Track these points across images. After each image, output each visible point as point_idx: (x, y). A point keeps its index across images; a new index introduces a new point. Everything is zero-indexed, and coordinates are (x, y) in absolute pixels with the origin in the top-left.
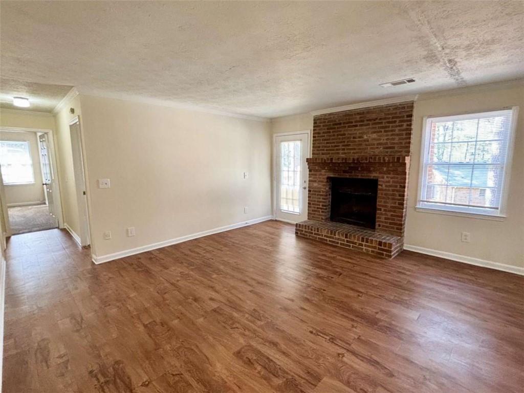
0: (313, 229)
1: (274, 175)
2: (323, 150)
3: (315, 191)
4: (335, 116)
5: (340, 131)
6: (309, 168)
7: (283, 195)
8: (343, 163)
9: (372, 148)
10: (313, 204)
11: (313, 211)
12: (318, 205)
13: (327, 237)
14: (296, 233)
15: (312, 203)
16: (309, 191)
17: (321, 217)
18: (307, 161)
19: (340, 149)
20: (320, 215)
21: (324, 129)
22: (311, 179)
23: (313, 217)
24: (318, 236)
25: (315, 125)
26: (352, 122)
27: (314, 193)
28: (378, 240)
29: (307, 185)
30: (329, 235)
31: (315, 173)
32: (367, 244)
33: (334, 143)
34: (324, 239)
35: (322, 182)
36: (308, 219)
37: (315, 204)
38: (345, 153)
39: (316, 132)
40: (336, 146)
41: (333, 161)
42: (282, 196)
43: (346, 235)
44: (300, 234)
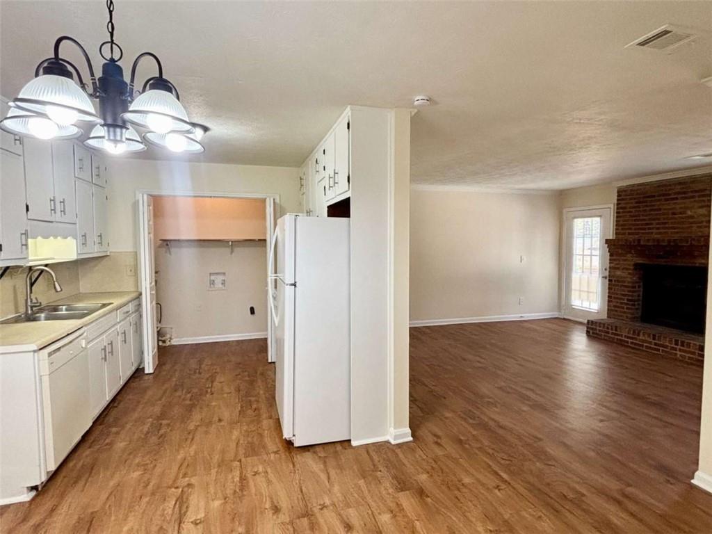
0: (610, 328)
1: (564, 259)
2: (630, 229)
3: (618, 281)
4: (647, 187)
5: (654, 205)
6: (609, 251)
7: (575, 285)
8: (654, 246)
9: (698, 227)
10: (615, 298)
11: (615, 306)
12: (621, 299)
13: (628, 337)
14: (588, 332)
15: (613, 296)
16: (610, 280)
17: (625, 315)
18: (606, 243)
19: (653, 228)
20: (625, 312)
21: (632, 203)
22: (612, 265)
23: (614, 315)
24: (616, 337)
25: (619, 198)
26: (670, 195)
27: (616, 283)
28: (698, 344)
29: (607, 274)
30: (631, 336)
31: (618, 258)
32: (682, 348)
33: (644, 220)
34: (624, 341)
35: (627, 269)
36: (608, 317)
37: (617, 298)
38: (660, 233)
39: (620, 206)
40: (647, 224)
41: (642, 243)
42: (573, 287)
43: (654, 336)
44: (593, 333)
